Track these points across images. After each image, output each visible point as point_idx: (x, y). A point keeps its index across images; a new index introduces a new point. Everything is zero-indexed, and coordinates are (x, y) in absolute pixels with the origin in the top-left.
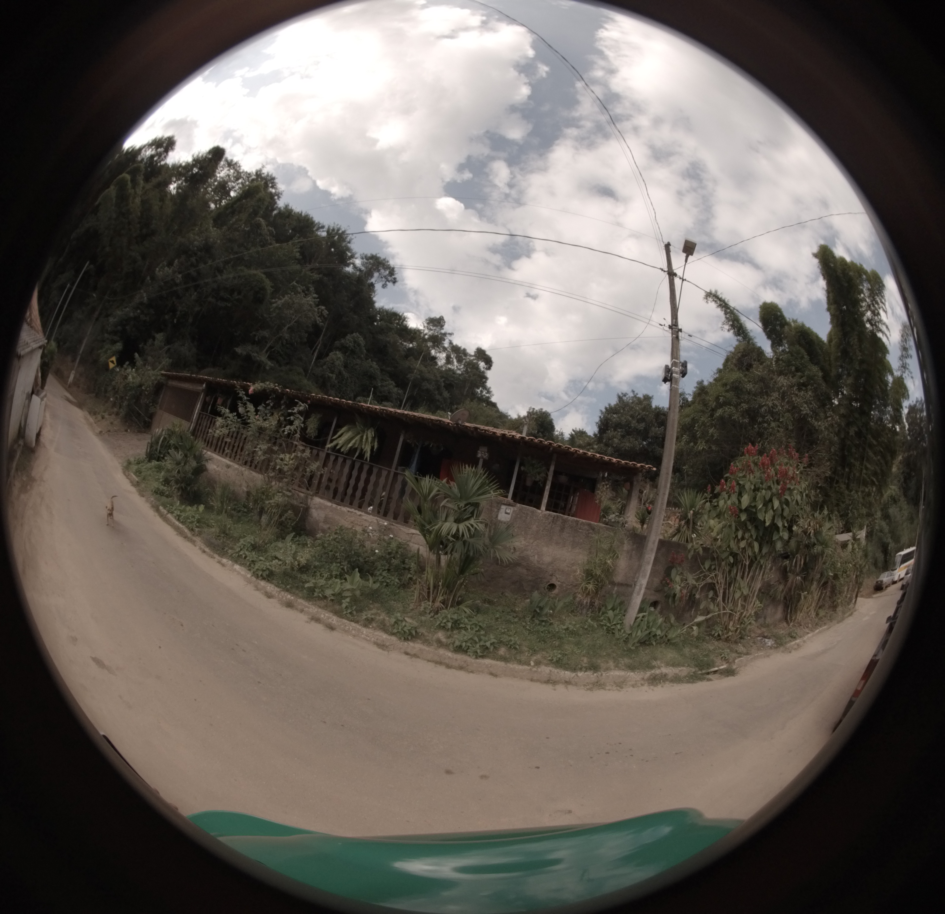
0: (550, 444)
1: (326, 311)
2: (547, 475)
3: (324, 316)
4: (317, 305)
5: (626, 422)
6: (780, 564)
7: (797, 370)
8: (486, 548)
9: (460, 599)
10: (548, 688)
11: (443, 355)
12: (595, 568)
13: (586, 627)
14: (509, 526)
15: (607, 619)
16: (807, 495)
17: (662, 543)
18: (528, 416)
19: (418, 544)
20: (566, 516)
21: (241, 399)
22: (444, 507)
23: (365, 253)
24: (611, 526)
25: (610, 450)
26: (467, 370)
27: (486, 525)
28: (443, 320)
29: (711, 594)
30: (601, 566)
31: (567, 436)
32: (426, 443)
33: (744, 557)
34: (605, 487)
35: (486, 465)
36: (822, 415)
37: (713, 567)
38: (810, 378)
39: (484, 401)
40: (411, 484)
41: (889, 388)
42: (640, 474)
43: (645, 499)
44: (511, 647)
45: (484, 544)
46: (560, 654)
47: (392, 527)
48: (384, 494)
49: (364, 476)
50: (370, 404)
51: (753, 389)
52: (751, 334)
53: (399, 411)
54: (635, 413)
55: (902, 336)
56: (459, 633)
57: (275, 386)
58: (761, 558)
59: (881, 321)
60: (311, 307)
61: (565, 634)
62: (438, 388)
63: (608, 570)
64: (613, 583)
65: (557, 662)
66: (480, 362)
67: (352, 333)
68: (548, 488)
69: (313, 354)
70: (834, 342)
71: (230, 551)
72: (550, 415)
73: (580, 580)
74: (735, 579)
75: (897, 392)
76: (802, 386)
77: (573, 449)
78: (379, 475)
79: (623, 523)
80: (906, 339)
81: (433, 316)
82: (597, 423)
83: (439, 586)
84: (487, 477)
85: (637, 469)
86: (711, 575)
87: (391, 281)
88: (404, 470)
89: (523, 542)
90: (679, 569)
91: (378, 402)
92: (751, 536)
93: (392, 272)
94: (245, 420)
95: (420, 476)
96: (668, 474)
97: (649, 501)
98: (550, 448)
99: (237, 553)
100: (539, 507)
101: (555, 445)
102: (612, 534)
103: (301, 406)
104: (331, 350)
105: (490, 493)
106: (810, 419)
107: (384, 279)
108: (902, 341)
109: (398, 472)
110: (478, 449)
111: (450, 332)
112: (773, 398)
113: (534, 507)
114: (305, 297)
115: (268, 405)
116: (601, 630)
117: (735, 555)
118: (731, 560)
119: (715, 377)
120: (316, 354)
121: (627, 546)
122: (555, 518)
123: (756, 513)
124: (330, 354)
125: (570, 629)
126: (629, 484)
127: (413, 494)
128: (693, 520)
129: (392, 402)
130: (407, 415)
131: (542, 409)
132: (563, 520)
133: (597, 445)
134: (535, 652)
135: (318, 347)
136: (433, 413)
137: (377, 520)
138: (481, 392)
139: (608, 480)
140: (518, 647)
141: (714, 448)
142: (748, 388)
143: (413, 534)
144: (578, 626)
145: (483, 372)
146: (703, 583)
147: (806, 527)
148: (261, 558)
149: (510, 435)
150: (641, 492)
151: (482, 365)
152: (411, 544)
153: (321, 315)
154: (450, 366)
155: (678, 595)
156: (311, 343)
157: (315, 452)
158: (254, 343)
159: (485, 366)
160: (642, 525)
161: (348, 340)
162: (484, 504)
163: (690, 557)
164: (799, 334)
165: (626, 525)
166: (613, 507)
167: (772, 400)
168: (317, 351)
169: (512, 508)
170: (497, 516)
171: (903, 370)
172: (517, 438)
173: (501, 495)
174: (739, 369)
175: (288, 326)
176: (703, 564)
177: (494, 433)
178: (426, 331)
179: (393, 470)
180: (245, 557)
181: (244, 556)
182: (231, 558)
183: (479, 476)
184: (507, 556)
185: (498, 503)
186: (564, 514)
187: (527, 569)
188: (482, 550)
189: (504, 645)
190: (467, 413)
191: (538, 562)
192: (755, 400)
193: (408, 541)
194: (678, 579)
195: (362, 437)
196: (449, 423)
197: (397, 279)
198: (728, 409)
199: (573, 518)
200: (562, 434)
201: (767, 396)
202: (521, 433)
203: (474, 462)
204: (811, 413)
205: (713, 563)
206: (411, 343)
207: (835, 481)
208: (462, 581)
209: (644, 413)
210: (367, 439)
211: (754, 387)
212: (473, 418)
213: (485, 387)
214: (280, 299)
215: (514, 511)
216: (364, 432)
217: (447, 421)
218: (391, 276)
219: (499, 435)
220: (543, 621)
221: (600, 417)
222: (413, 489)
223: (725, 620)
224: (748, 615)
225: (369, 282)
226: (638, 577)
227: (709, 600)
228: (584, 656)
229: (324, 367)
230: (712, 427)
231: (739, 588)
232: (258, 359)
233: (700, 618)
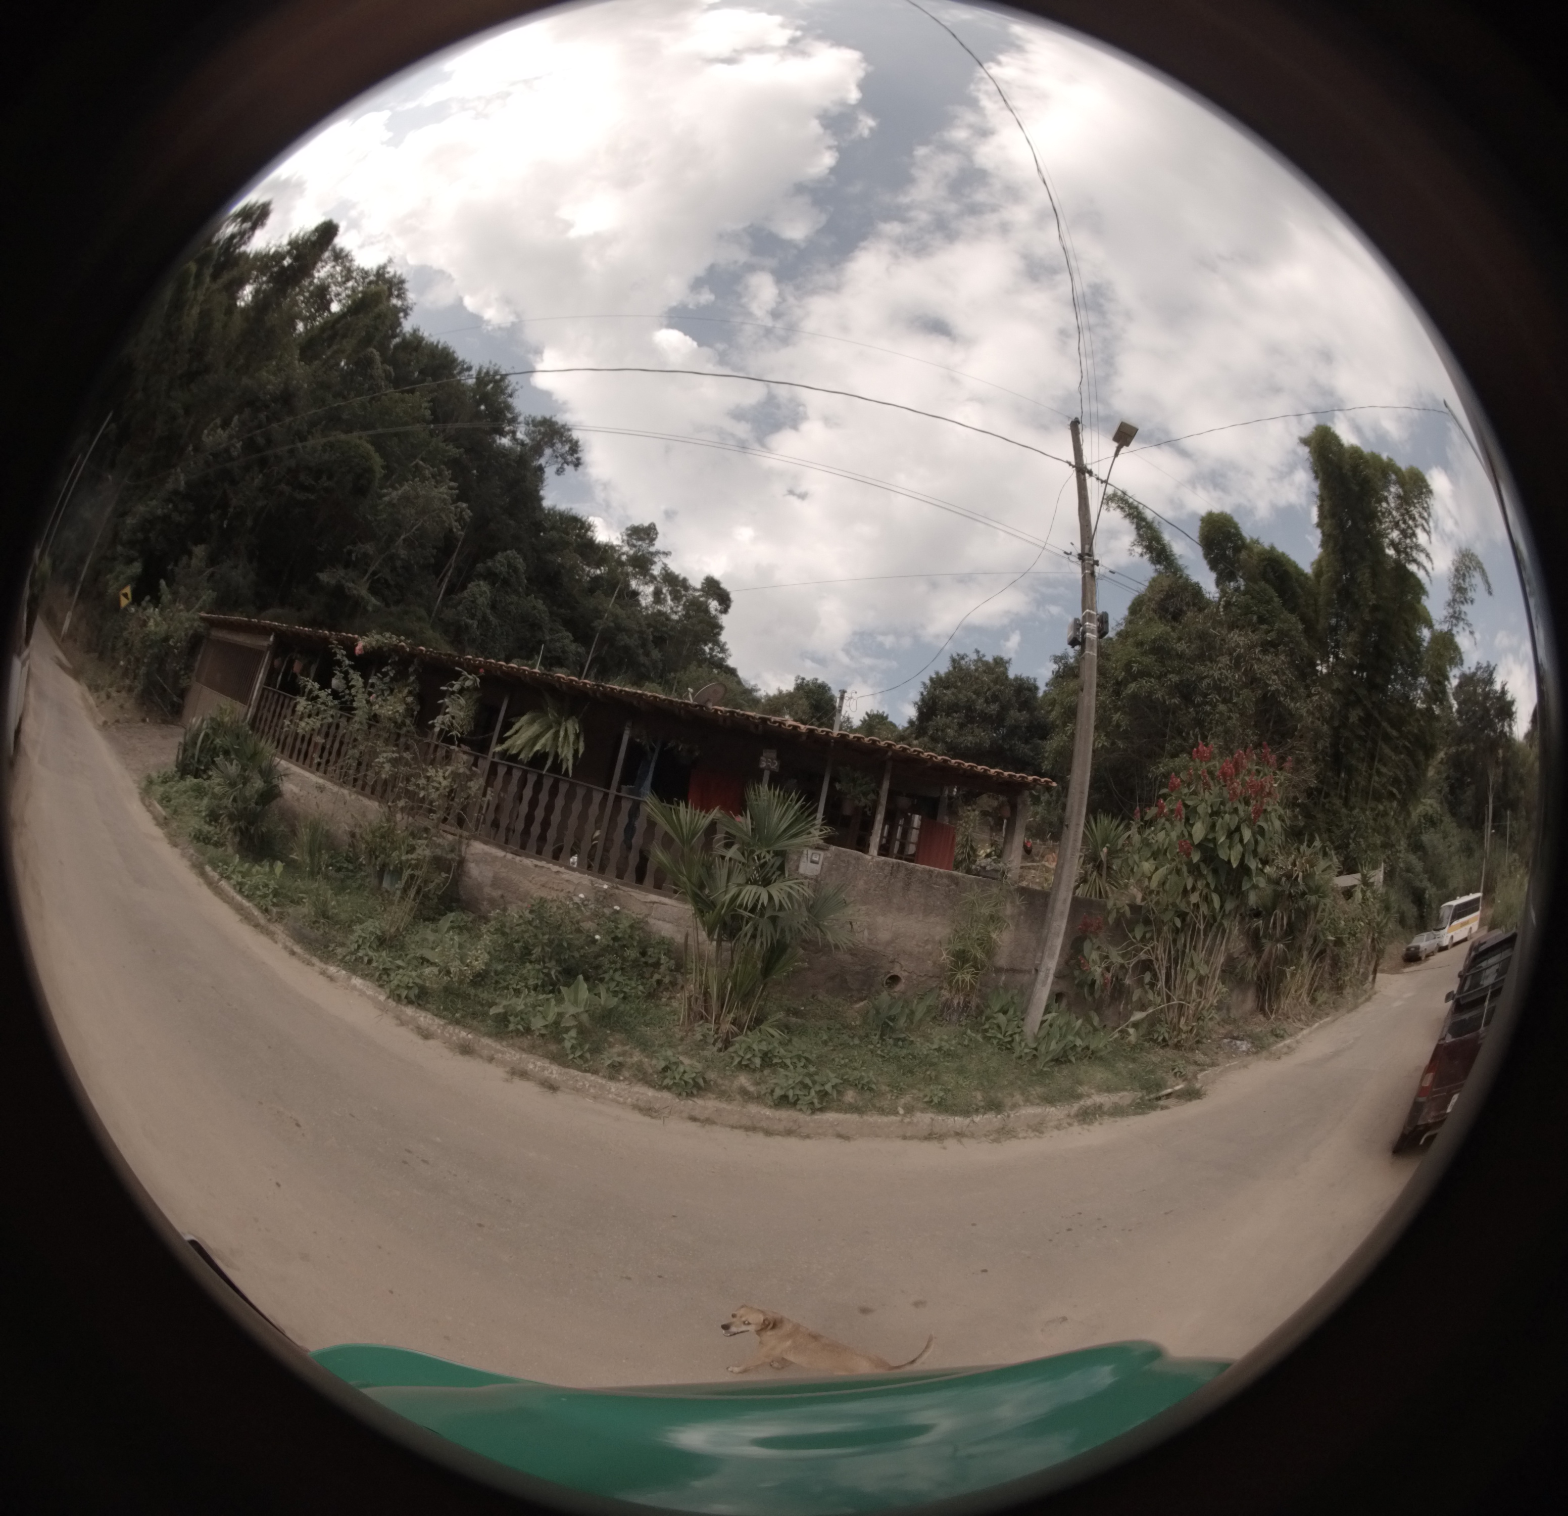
1: (469, 512)
3: (464, 520)
4: (454, 502)
5: (967, 701)
6: (1247, 926)
10: (933, 1147)
11: (650, 589)
12: (973, 948)
13: (966, 1042)
15: (995, 1026)
20: (911, 864)
21: (339, 663)
23: (533, 415)
26: (688, 613)
28: (655, 529)
29: (1147, 977)
30: (982, 944)
31: (856, 723)
33: (1197, 917)
36: (1302, 691)
37: (1148, 935)
39: (717, 667)
44: (863, 1087)
46: (941, 1090)
51: (1187, 651)
54: (982, 687)
55: (1457, 569)
56: (774, 1072)
57: (401, 641)
58: (1222, 918)
61: (938, 1057)
62: (644, 644)
63: (993, 949)
64: (998, 970)
65: (940, 1103)
66: (709, 601)
67: (505, 550)
69: (439, 585)
70: (1325, 575)
74: (1184, 952)
75: (1440, 655)
76: (1268, 646)
80: (1464, 575)
81: (636, 523)
86: (1146, 948)
87: (572, 462)
88: (633, 792)
90: (1094, 940)
92: (1208, 885)
93: (574, 447)
94: (345, 702)
96: (1082, 792)
99: (352, 953)
104: (469, 579)
106: (1281, 699)
107: (560, 459)
108: (1455, 576)
109: (621, 794)
110: (762, 755)
111: (665, 550)
112: (1220, 665)
114: (436, 487)
115: (385, 674)
116: (991, 1046)
117: (1182, 916)
118: (1178, 923)
119: (1119, 629)
120: (444, 586)
123: (1215, 850)
124: (470, 586)
125: (945, 1049)
128: (1108, 861)
132: (907, 869)
134: (901, 1091)
135: (449, 574)
138: (711, 649)
140: (874, 1086)
141: (1121, 744)
142: (1180, 649)
144: (954, 1042)
145: (716, 618)
146: (1134, 961)
147: (1290, 868)
151: (714, 605)
153: (460, 519)
154: (660, 607)
155: (1098, 982)
156: (437, 569)
158: (347, 566)
159: (719, 608)
161: (499, 562)
163: (1111, 920)
164: (1266, 563)
167: (1220, 669)
168: (446, 580)
171: (1455, 622)
174: (1161, 618)
175: (402, 537)
176: (1132, 931)
178: (625, 548)
179: (613, 792)
180: (370, 962)
181: (366, 959)
182: (344, 963)
189: (851, 1085)
192: (1191, 669)
194: (1095, 956)
195: (556, 734)
197: (582, 461)
198: (1146, 684)
201: (1211, 662)
204: (1285, 689)
205: (1147, 929)
206: (598, 567)
207: (1324, 794)
209: (998, 687)
210: (566, 736)
211: (1188, 647)
214: (395, 489)
215: (825, 859)
216: (559, 724)
218: (572, 455)
220: (899, 1039)
221: (922, 694)
223: (1172, 1015)
224: (1208, 1006)
225: (536, 463)
226: (1042, 958)
227: (1147, 987)
228: (976, 1089)
229: (460, 608)
230: (1116, 713)
231: (1192, 966)
232: (355, 592)
233: (1138, 1016)
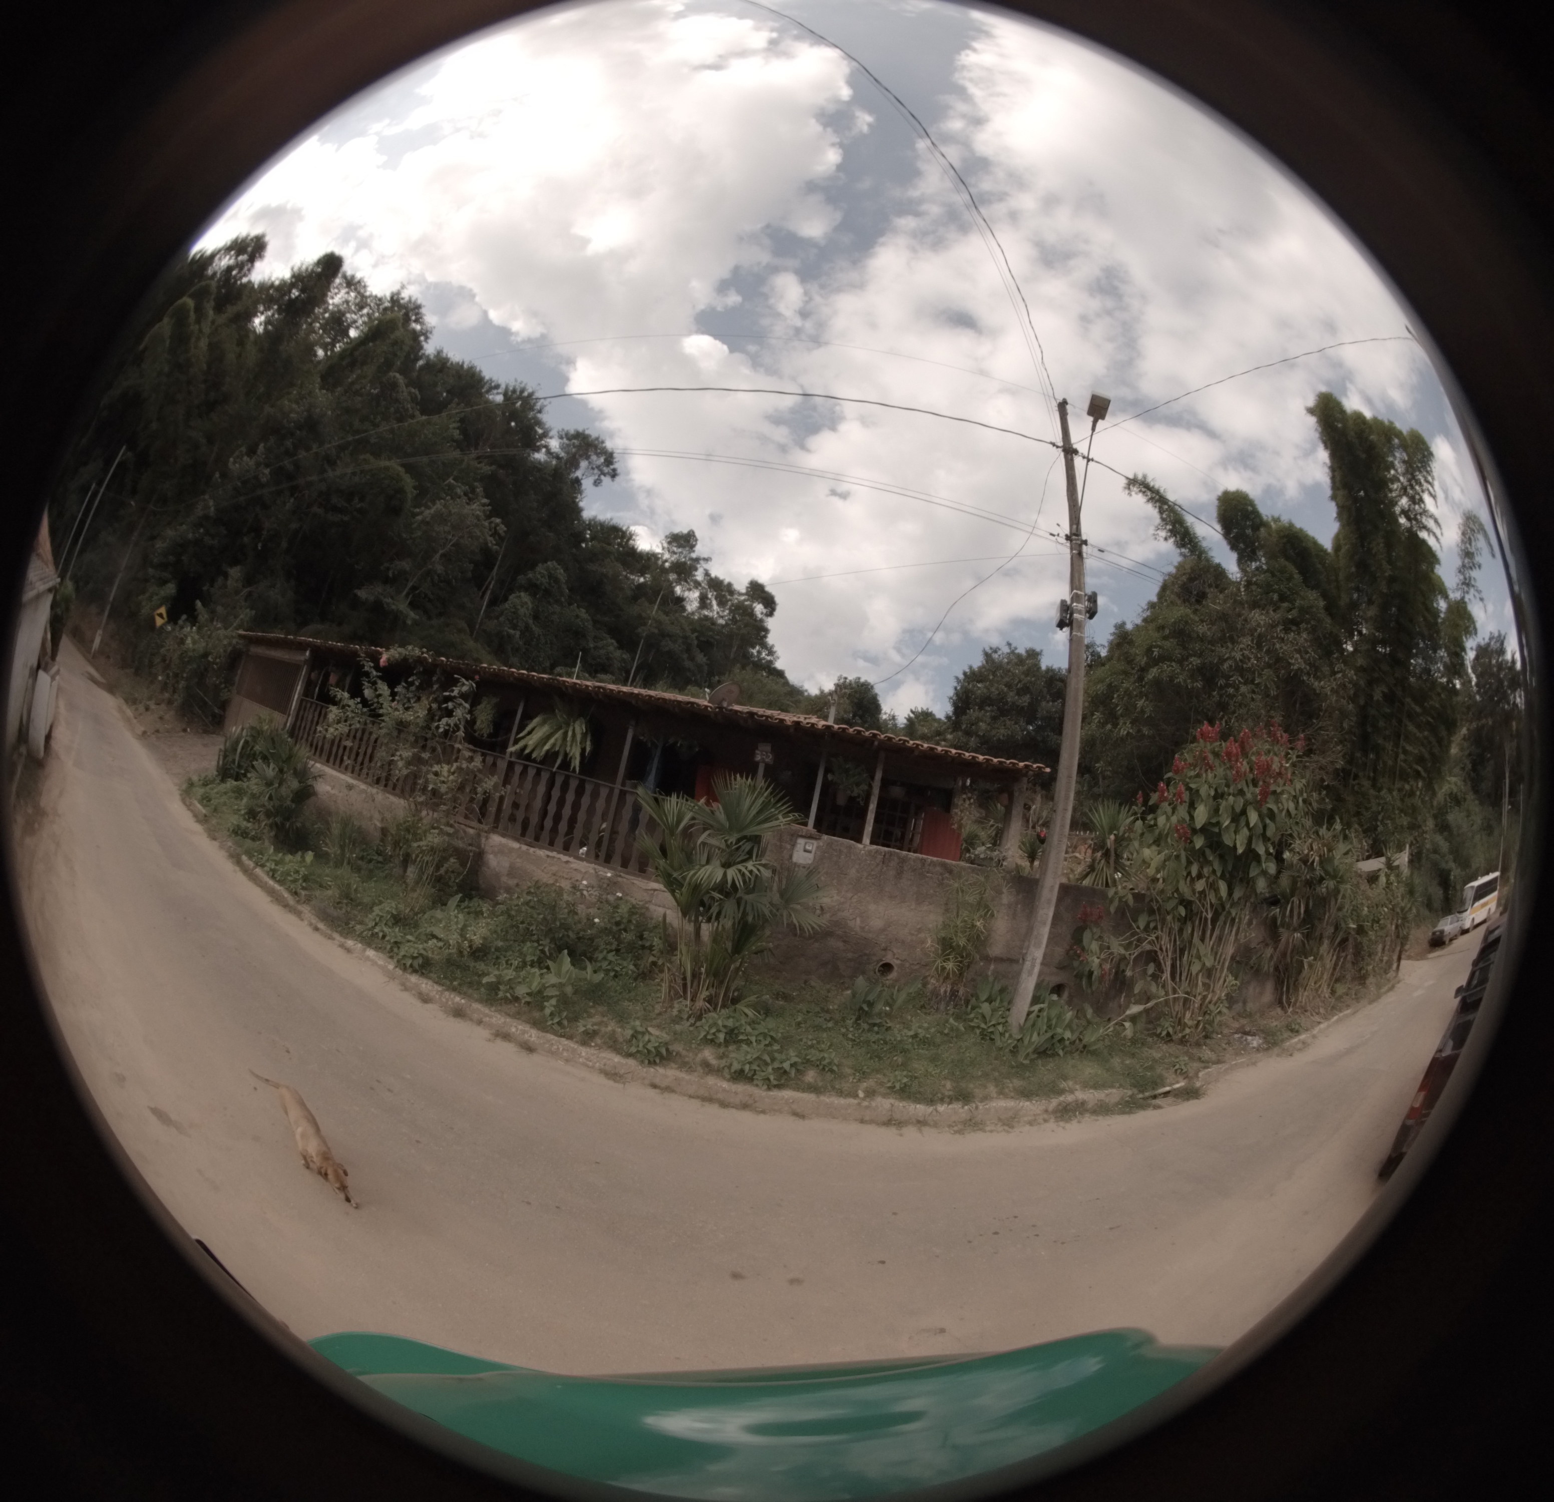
0: (875, 735)
1: (503, 526)
2: (870, 787)
3: (499, 535)
4: (488, 517)
5: (999, 694)
6: (1265, 915)
7: (1283, 598)
8: (774, 911)
9: (736, 994)
10: (889, 1134)
11: (695, 595)
12: (956, 936)
13: (946, 1031)
14: (811, 871)
15: (980, 1017)
16: (1304, 801)
17: (1065, 890)
18: (836, 691)
19: (664, 907)
20: (904, 853)
21: (367, 674)
22: (704, 844)
23: (566, 429)
24: (979, 865)
25: (973, 741)
26: (734, 617)
27: (774, 871)
28: (694, 536)
29: (1151, 968)
30: (966, 932)
31: (902, 721)
32: (671, 741)
33: (1203, 906)
34: (968, 802)
35: (771, 773)
36: (1326, 669)
37: (1152, 925)
38: (1303, 610)
39: (764, 669)
40: (648, 809)
41: (1440, 620)
42: (1025, 780)
43: (1035, 819)
44: (824, 1068)
45: (771, 903)
46: (906, 1076)
47: (620, 879)
48: (604, 826)
49: (570, 797)
50: (578, 678)
51: (1209, 633)
52: (1204, 544)
53: (625, 689)
54: (1014, 679)
55: (1464, 534)
56: (738, 1049)
57: (423, 653)
58: (1231, 907)
59: (1425, 512)
60: (479, 520)
61: (912, 1044)
62: (688, 650)
63: (978, 936)
64: (987, 959)
65: (902, 1089)
66: (755, 605)
67: (546, 561)
68: (873, 807)
69: (482, 597)
70: (1343, 550)
71: (358, 927)
72: (872, 687)
73: (932, 955)
74: (1191, 942)
75: (1456, 626)
76: (1290, 625)
77: (911, 742)
78: (595, 795)
79: (999, 861)
80: (1470, 539)
81: (677, 530)
82: (951, 698)
83: (701, 974)
84: (771, 793)
85: (1019, 771)
86: (1150, 938)
87: (608, 473)
88: (635, 787)
89: (836, 898)
90: (1095, 930)
91: (590, 675)
92: (1214, 872)
93: (609, 458)
94: (374, 710)
95: (661, 794)
96: (1070, 777)
97: (1041, 822)
98: (873, 742)
99: (369, 930)
100: (859, 840)
101: (882, 736)
102: (982, 879)
103: (463, 684)
104: (511, 591)
105: (777, 819)
106: (1305, 678)
107: (596, 471)
108: (1463, 541)
109: (626, 789)
110: (757, 748)
111: (706, 556)
112: (1242, 646)
113: (851, 839)
114: (468, 504)
115: (412, 684)
116: (972, 1036)
117: (1187, 904)
118: (1182, 911)
119: (1145, 615)
120: (487, 597)
121: (1007, 897)
122: (887, 856)
123: (1219, 835)
124: (511, 597)
125: (921, 1036)
126: (1006, 795)
127: (652, 825)
128: (1116, 850)
129: (612, 673)
130: (638, 695)
131: (859, 678)
132: (899, 858)
133: (951, 733)
134: (864, 1075)
135: (491, 587)
136: (680, 690)
137: (595, 869)
138: (759, 652)
139: (971, 789)
140: (835, 1068)
141: (1145, 730)
142: (1201, 631)
143: (655, 890)
144: (933, 1030)
145: (761, 621)
146: (1137, 952)
147: (1306, 852)
148: (409, 937)
149: (808, 723)
150: (1027, 808)
151: (759, 608)
152: (652, 907)
153: (495, 534)
154: (706, 612)
155: (1095, 973)
156: (479, 581)
157: (490, 760)
158: (386, 581)
159: (765, 611)
160: (1032, 862)
161: (540, 573)
162: (768, 837)
163: (1112, 910)
164: (1285, 540)
165: (1005, 863)
166: (983, 834)
167: (1241, 650)
168: (489, 592)
169: (815, 843)
170: (791, 857)
171: (1466, 589)
172: (820, 727)
173: (795, 821)
174: (1184, 601)
175: (441, 552)
176: (1135, 921)
177: (782, 721)
178: (667, 556)
179: (618, 786)
180: (384, 937)
181: (381, 934)
182: (361, 938)
183: (759, 792)
184: (811, 921)
185: (792, 835)
186: (901, 849)
187: (844, 941)
188: (767, 912)
189: (813, 1066)
190: (735, 689)
191: (862, 928)
192: (1213, 651)
193: (646, 903)
194: (1094, 946)
195: (565, 734)
196: (706, 707)
197: (619, 471)
198: (1167, 668)
199: (916, 855)
200: (893, 718)
201: (1233, 643)
202: (826, 718)
203: (749, 769)
204: (1308, 668)
205: (1152, 918)
206: (642, 575)
207: (1352, 776)
208: (738, 964)
209: (1029, 678)
211: (1209, 629)
212: (746, 697)
213: (764, 645)
214: (429, 508)
215: (818, 847)
216: (568, 725)
217: (703, 702)
218: (608, 466)
219: (789, 723)
220: (874, 1025)
221: (956, 688)
222: (651, 817)
223: (1178, 1007)
224: (1215, 999)
225: (573, 476)
226: (1028, 947)
227: (1149, 979)
228: (945, 1078)
229: (502, 619)
230: (1141, 698)
231: (1199, 957)
232: (394, 607)
233: (1135, 1009)
